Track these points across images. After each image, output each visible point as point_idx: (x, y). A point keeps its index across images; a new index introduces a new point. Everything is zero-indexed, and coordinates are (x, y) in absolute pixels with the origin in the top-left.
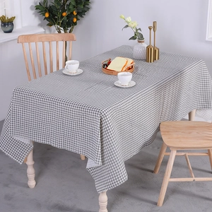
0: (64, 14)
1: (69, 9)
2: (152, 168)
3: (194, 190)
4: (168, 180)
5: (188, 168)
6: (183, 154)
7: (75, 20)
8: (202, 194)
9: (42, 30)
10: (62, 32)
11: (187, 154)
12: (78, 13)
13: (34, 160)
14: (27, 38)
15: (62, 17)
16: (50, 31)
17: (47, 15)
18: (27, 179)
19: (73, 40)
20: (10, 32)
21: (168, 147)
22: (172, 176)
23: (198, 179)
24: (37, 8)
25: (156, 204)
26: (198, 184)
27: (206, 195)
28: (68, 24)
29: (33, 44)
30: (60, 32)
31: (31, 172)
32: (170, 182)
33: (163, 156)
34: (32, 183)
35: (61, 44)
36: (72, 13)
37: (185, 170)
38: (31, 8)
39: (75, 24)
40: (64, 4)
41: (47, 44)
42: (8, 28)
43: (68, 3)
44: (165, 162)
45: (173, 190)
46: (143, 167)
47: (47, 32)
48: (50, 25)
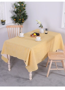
0: (20, 20)
2: (45, 65)
3: (57, 72)
4: (50, 69)
5: (56, 66)
6: (54, 61)
7: (23, 21)
8: (60, 74)
9: (13, 24)
10: (19, 25)
11: (56, 62)
12: (24, 19)
13: (10, 63)
14: (9, 27)
15: (19, 20)
16: (16, 24)
17: (15, 20)
18: (8, 68)
19: (22, 27)
20: (4, 24)
21: (50, 60)
22: (51, 68)
23: (58, 69)
24: (12, 18)
25: (46, 76)
26: (59, 70)
27: (61, 74)
28: (21, 22)
29: (11, 28)
30: (18, 25)
31: (9, 66)
32: (50, 70)
33: (48, 62)
34: (9, 70)
35: (19, 28)
36: (22, 19)
37: (55, 66)
38: (10, 18)
39: (23, 22)
41: (15, 28)
42: (3, 24)
43: (21, 16)
44: (49, 64)
45: (51, 72)
46: (42, 65)
47: (15, 25)
48: (16, 23)
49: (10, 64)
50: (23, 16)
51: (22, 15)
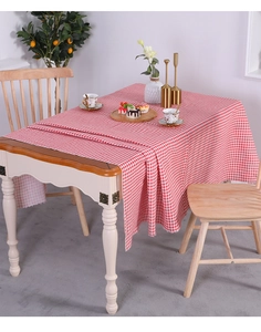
0: (56, 43)
1: (62, 36)
2: (175, 245)
3: (233, 275)
4: (198, 262)
5: (224, 244)
6: (218, 227)
7: (70, 51)
8: (244, 280)
9: (26, 64)
10: (54, 66)
11: (224, 228)
12: (75, 42)
13: (17, 239)
15: (53, 46)
16: (38, 65)
17: (33, 44)
18: (9, 264)
19: (70, 76)
21: (199, 218)
22: (202, 258)
23: (237, 261)
24: (20, 34)
25: (182, 293)
26: (238, 267)
27: (251, 281)
28: (61, 56)
29: (16, 83)
30: (50, 66)
31: (14, 254)
32: (200, 266)
33: (191, 230)
34: (15, 270)
36: (66, 41)
37: (219, 249)
38: (12, 35)
39: (71, 55)
40: (56, 29)
41: (34, 82)
43: (60, 28)
44: (194, 239)
45: (206, 275)
46: (166, 244)
47: (34, 66)
48: (37, 57)
49: (17, 246)
50: (72, 26)
51: (67, 21)
